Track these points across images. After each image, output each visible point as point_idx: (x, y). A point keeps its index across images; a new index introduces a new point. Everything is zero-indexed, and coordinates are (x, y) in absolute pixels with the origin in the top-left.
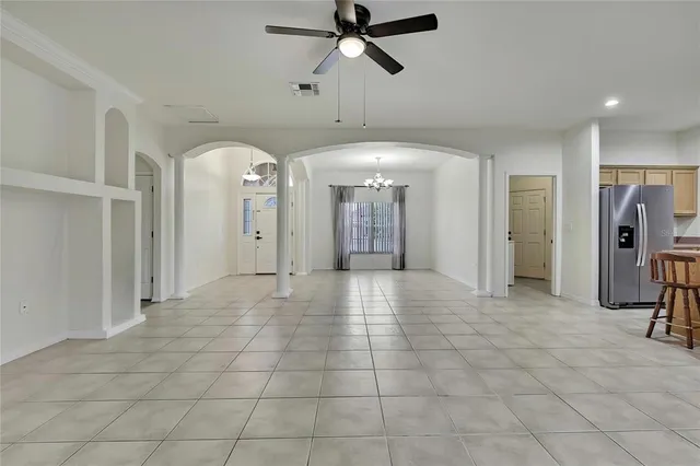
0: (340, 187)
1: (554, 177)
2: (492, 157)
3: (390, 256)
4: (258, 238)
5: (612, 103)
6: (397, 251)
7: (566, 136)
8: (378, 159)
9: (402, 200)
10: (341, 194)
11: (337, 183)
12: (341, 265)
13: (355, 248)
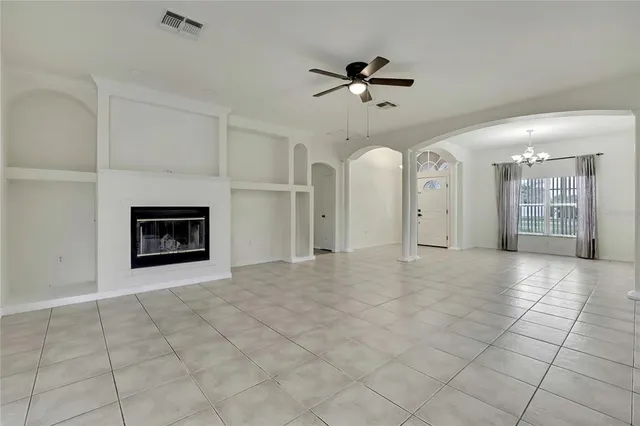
0: (504, 165)
4: (419, 215)
8: (530, 131)
10: (506, 173)
11: (500, 162)
12: (506, 244)
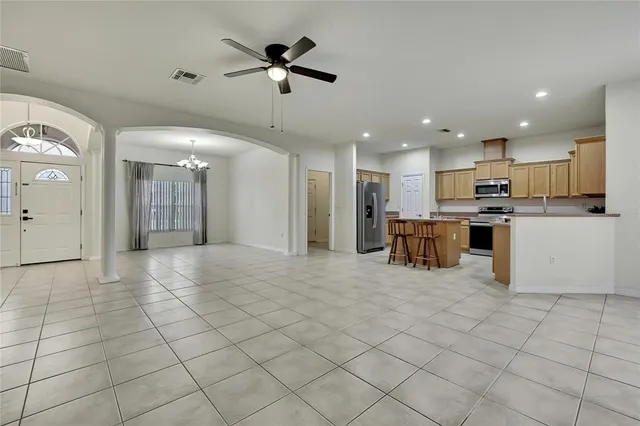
1: (330, 174)
2: (298, 156)
3: (192, 233)
5: (366, 135)
6: (198, 227)
7: (337, 148)
9: (204, 182)
13: (153, 227)
